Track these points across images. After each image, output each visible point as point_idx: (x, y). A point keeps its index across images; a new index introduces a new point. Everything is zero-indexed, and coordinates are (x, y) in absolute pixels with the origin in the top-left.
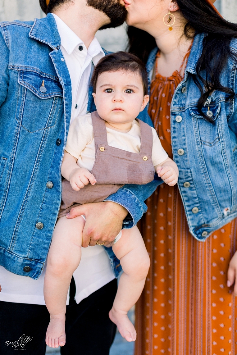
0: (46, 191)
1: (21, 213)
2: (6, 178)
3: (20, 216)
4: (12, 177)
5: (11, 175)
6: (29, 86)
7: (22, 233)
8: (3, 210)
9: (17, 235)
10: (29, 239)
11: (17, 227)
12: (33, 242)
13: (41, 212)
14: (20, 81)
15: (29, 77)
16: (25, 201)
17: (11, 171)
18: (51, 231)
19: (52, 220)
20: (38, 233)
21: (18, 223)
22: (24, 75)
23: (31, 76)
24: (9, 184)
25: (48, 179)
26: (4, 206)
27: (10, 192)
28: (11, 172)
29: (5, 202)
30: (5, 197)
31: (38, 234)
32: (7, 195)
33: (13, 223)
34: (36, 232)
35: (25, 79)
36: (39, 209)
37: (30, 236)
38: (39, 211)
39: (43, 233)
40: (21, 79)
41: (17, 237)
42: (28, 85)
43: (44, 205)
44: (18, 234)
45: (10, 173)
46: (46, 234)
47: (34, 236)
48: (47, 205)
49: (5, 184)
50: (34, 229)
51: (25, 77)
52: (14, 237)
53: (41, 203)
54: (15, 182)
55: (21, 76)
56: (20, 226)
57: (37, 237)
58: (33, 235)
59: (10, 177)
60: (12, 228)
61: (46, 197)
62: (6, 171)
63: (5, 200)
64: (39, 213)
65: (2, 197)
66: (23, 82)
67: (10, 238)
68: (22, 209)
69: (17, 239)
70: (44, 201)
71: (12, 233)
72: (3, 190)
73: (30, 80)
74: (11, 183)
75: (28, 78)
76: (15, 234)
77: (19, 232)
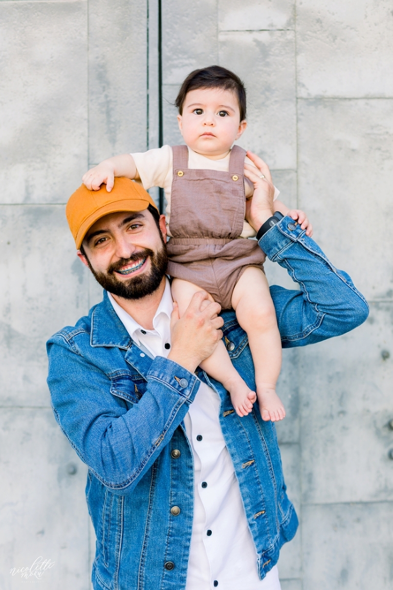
0: (170, 520)
1: (143, 552)
2: (117, 509)
3: (143, 556)
4: (125, 507)
5: (122, 504)
6: (124, 394)
7: (148, 578)
8: (120, 549)
9: (143, 581)
10: (159, 583)
11: (141, 571)
12: (164, 587)
13: (168, 549)
14: (112, 390)
15: (122, 383)
16: (146, 536)
17: (123, 499)
18: (184, 570)
19: (184, 555)
20: (169, 574)
21: (142, 565)
22: (118, 383)
23: (125, 381)
24: (122, 516)
25: (170, 504)
26: (120, 544)
27: (125, 525)
28: (123, 501)
29: (121, 539)
30: (120, 532)
31: (169, 577)
32: (122, 530)
33: (136, 565)
34: (166, 575)
35: (118, 387)
36: (165, 544)
37: (159, 580)
38: (166, 547)
39: (175, 573)
40: (113, 388)
41: (144, 583)
42: (122, 394)
43: (172, 539)
44: (144, 579)
45: (121, 502)
46: (179, 575)
47: (165, 579)
48: (176, 538)
49: (117, 517)
50: (163, 570)
51: (119, 385)
52: (140, 583)
53: (167, 537)
54: (130, 512)
55: (114, 385)
56: (144, 569)
57: (168, 580)
58: (163, 579)
59: (122, 506)
60: (136, 572)
61: (172, 528)
62: (115, 500)
63: (120, 536)
64: (167, 550)
65: (116, 533)
66: (115, 392)
67: (136, 585)
68: (144, 547)
69: (144, 585)
70: (170, 534)
71: (136, 577)
72: (116, 524)
73: (124, 387)
74: (125, 514)
75: (121, 385)
76: (140, 580)
77: (144, 576)
